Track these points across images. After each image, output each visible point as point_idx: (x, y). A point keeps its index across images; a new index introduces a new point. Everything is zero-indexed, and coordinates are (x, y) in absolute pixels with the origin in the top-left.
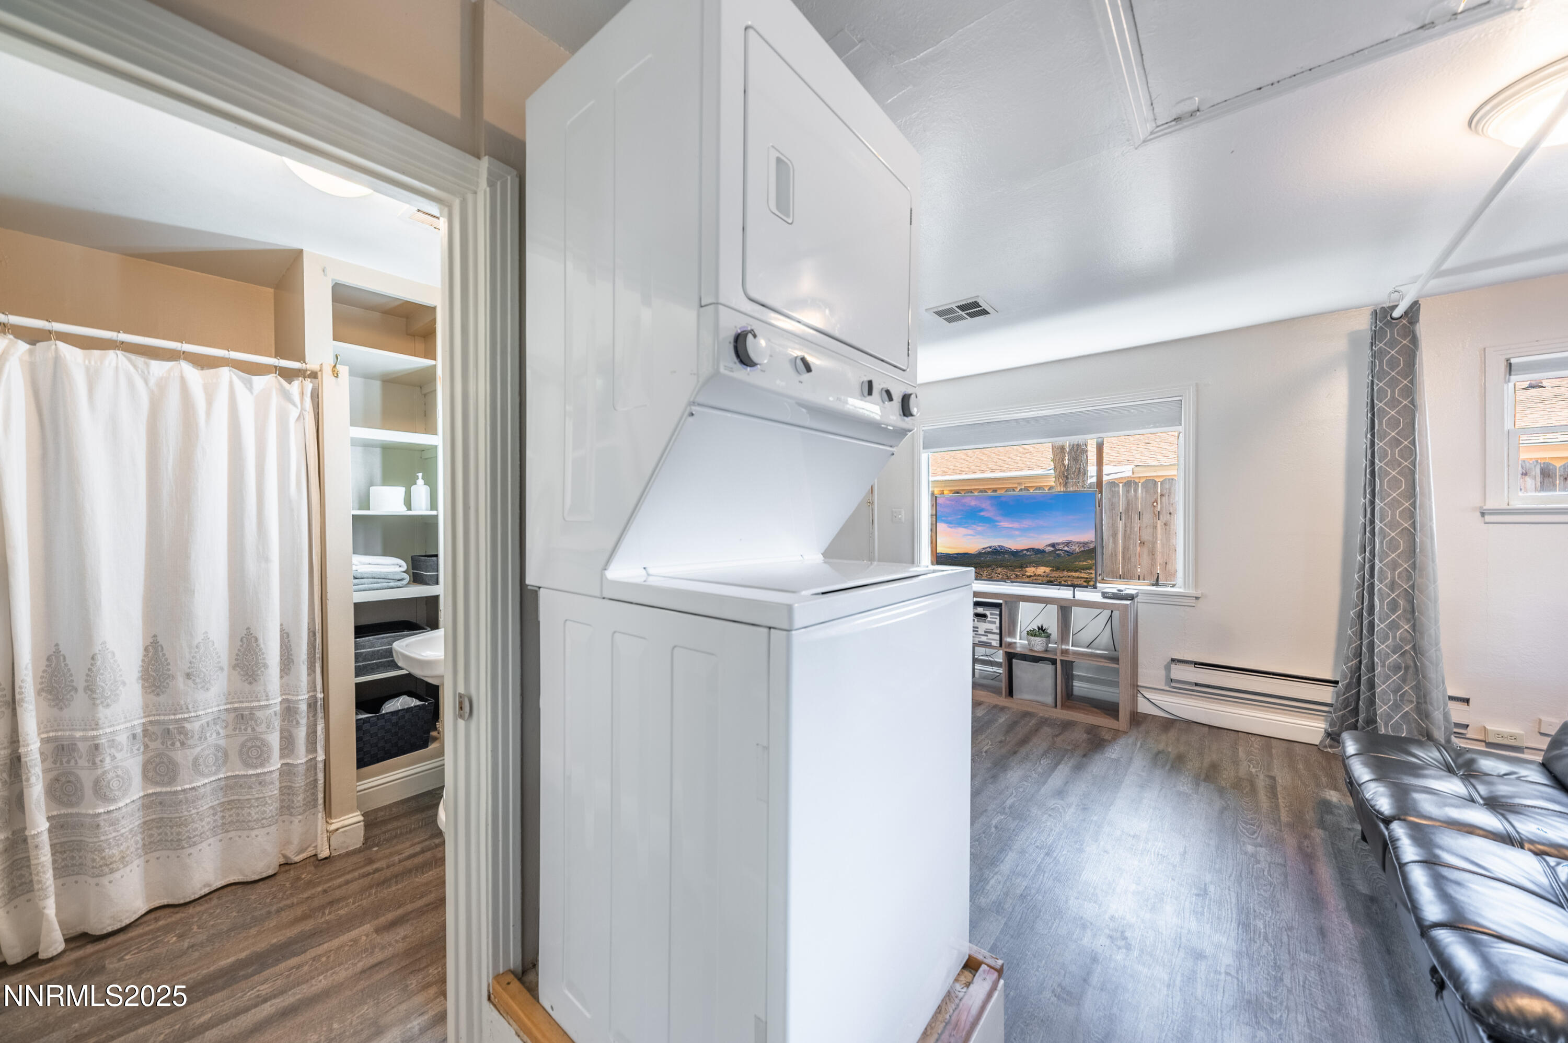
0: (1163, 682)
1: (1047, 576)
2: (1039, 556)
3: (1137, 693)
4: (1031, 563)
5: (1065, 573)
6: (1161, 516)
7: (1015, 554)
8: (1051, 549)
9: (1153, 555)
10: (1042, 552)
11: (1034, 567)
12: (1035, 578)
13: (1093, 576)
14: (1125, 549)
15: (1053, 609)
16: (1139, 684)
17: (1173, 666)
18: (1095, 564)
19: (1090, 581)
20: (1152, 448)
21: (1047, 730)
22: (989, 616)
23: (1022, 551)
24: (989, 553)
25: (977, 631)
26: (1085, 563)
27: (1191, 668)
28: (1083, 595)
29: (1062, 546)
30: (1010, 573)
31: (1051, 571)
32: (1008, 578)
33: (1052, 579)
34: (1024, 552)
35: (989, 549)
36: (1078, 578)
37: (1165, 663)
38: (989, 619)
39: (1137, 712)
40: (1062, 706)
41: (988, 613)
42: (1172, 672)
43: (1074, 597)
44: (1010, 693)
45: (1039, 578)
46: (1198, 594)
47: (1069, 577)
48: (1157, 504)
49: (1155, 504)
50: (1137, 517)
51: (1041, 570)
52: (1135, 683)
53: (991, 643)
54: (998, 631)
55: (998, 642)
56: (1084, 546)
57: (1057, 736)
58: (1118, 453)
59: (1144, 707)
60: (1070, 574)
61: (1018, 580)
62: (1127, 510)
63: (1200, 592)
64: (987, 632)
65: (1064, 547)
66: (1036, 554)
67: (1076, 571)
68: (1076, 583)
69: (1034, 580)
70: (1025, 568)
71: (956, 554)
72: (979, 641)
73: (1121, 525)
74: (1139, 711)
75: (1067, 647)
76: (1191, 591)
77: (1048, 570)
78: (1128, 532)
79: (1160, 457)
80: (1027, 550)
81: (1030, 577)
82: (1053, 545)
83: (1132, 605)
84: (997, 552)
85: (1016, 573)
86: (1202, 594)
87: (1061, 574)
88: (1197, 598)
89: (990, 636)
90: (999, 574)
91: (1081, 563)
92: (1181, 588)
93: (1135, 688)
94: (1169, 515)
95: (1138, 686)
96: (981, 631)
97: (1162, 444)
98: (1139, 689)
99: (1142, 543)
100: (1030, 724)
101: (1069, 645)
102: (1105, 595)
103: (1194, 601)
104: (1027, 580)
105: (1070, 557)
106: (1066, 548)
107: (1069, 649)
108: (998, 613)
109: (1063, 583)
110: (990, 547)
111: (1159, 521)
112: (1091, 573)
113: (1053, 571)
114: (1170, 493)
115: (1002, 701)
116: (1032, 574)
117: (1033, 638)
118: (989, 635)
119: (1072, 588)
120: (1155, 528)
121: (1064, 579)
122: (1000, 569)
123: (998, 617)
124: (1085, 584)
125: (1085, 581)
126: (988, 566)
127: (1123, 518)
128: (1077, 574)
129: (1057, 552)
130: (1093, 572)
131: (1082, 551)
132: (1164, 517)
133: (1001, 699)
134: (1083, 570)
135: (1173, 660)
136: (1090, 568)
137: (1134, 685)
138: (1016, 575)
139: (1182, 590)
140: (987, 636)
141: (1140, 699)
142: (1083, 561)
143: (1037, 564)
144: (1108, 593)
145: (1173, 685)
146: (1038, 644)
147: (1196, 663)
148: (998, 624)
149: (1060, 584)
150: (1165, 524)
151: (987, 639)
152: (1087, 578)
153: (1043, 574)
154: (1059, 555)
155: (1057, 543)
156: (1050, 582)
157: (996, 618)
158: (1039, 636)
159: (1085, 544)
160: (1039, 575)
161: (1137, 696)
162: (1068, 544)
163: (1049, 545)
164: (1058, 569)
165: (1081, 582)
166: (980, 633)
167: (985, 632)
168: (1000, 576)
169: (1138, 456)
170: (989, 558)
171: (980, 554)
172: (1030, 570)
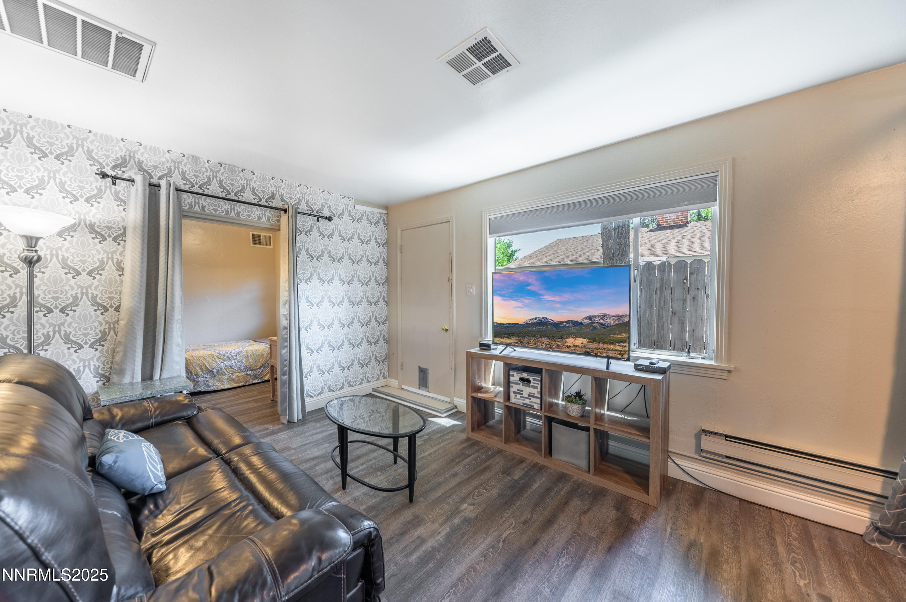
0: (694, 451)
1: (584, 348)
2: (577, 327)
3: (668, 458)
4: (570, 334)
5: (601, 345)
6: (690, 291)
7: (557, 325)
8: (588, 321)
9: (683, 323)
10: (579, 324)
11: (573, 338)
12: (574, 348)
13: (627, 349)
14: (660, 318)
15: (588, 379)
16: (670, 449)
17: (703, 437)
18: (629, 338)
19: (624, 354)
20: (680, 246)
21: (576, 503)
22: (532, 381)
23: (562, 322)
24: (534, 324)
25: (522, 394)
26: (619, 336)
27: (723, 441)
28: (617, 366)
29: (598, 319)
30: (552, 343)
31: (588, 342)
32: (551, 347)
33: (589, 350)
34: (565, 324)
35: (534, 321)
36: (612, 350)
37: (696, 432)
38: (532, 384)
39: (667, 476)
40: (596, 469)
41: (531, 378)
42: (703, 442)
43: (607, 368)
44: (550, 452)
45: (577, 348)
46: (731, 367)
47: (604, 349)
48: (687, 281)
49: (685, 281)
50: (669, 292)
51: (579, 341)
52: (666, 449)
53: (533, 406)
54: (539, 396)
55: (540, 405)
56: (618, 320)
57: (585, 513)
58: (657, 249)
59: (673, 472)
60: (605, 346)
61: (559, 349)
62: (662, 287)
63: (732, 366)
64: (531, 396)
65: (600, 320)
66: (575, 326)
67: (611, 344)
68: (611, 355)
69: (573, 350)
70: (565, 338)
71: (509, 324)
72: (523, 403)
73: (656, 298)
74: (669, 475)
75: (602, 412)
76: (724, 365)
77: (585, 341)
78: (662, 303)
79: (685, 251)
80: (567, 322)
81: (569, 347)
82: (590, 318)
83: (664, 379)
84: (541, 323)
85: (558, 343)
86: (735, 368)
87: (597, 346)
88: (729, 372)
89: (533, 400)
90: (543, 343)
91: (616, 336)
92: (712, 359)
93: (666, 454)
94: (697, 290)
95: (668, 451)
96: (525, 395)
97: (687, 243)
98: (670, 454)
99: (674, 313)
100: (562, 493)
101: (604, 410)
102: (638, 368)
103: (726, 374)
104: (567, 350)
105: (605, 330)
106: (602, 321)
107: (604, 414)
108: (539, 379)
109: (599, 354)
110: (536, 319)
111: (688, 296)
112: (625, 346)
113: (590, 342)
114: (698, 271)
115: (542, 460)
116: (572, 345)
117: (569, 404)
118: (532, 398)
119: (605, 360)
120: (685, 301)
121: (599, 350)
122: (543, 339)
123: (539, 383)
124: (619, 356)
125: (619, 354)
126: (534, 336)
127: (658, 292)
128: (611, 347)
129: (594, 325)
130: (627, 345)
131: (617, 324)
132: (692, 293)
133: (541, 458)
134: (618, 342)
135: (704, 431)
136: (624, 342)
137: (665, 450)
138: (558, 345)
139: (713, 363)
140: (530, 399)
141: (670, 463)
142: (618, 334)
143: (576, 335)
144: (640, 365)
145: (703, 454)
146: (575, 410)
147: (727, 436)
148: (539, 389)
149: (596, 356)
150: (693, 298)
151: (530, 402)
152: (621, 351)
153: (581, 345)
154: (595, 328)
155: (593, 316)
156: (587, 354)
157: (538, 384)
158: (576, 403)
159: (620, 317)
160: (578, 346)
161: (668, 461)
162: (603, 317)
163: (586, 318)
164: (594, 341)
165: (615, 354)
166: (524, 395)
167: (529, 395)
168: (544, 346)
169: (670, 251)
170: (534, 328)
171: (527, 325)
172: (570, 341)
